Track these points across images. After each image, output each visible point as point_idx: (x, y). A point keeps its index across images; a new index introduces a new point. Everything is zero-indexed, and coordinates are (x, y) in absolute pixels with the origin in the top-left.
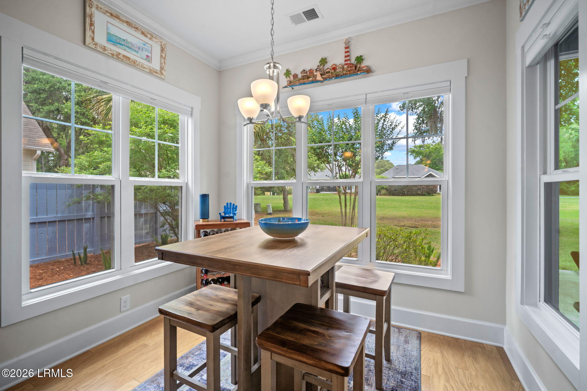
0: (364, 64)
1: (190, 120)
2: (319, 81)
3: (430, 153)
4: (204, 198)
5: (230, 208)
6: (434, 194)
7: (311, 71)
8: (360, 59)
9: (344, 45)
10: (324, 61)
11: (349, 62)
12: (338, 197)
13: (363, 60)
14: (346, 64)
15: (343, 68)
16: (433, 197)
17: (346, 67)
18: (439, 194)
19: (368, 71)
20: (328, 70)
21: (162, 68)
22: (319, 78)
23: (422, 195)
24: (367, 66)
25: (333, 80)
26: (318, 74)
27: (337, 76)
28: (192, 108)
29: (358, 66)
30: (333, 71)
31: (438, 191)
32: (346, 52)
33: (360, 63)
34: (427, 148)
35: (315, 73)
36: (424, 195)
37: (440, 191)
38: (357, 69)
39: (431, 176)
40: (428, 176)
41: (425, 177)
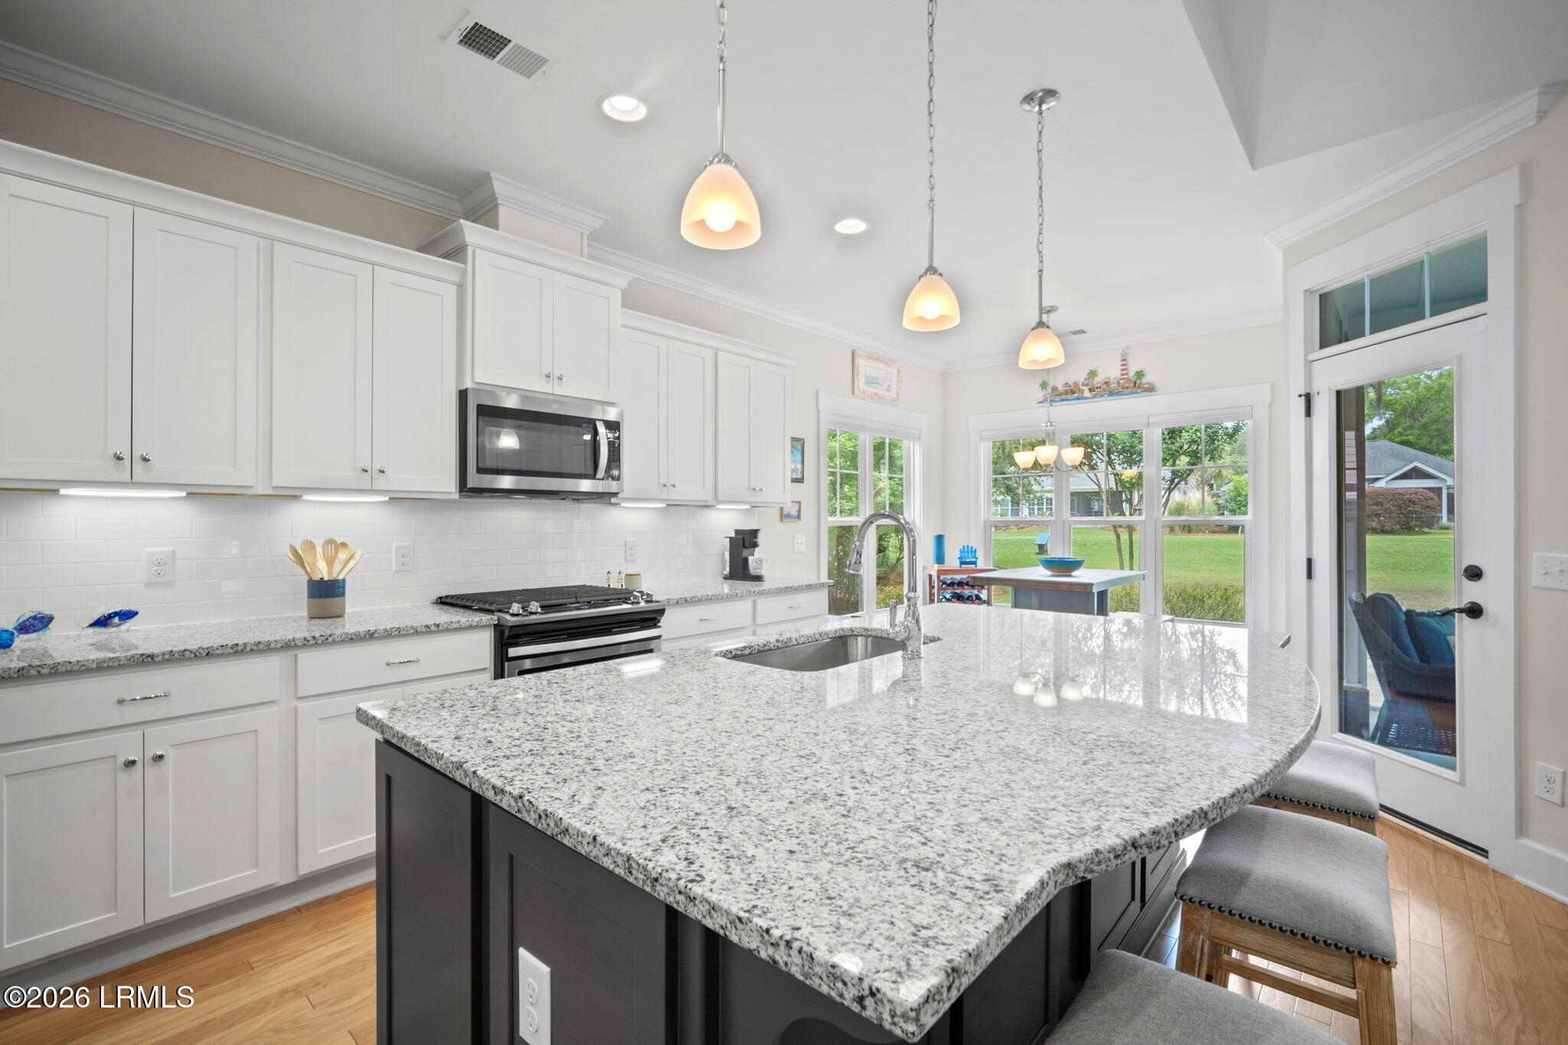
0: (1145, 380)
1: (917, 446)
2: (1086, 398)
3: (1420, 401)
4: (940, 539)
5: (968, 552)
6: (1426, 530)
7: (1076, 384)
8: (1140, 374)
9: (1119, 357)
10: (1093, 374)
11: (1126, 377)
12: (1115, 537)
13: (1143, 375)
14: (1123, 379)
15: (1118, 383)
16: (1422, 537)
17: (1122, 382)
18: (1447, 528)
19: (1151, 389)
20: (1098, 385)
21: (898, 394)
22: (1087, 394)
23: (1384, 532)
24: (1149, 384)
25: (1106, 397)
26: (1086, 389)
27: (1111, 393)
28: (920, 430)
29: (1138, 382)
30: (1105, 386)
31: (1445, 520)
32: (1122, 365)
33: (1141, 379)
34: (1409, 388)
35: (1082, 388)
36: (1391, 532)
37: (1449, 520)
38: (1137, 385)
39: (1417, 473)
40: (1405, 476)
41: (1396, 478)
